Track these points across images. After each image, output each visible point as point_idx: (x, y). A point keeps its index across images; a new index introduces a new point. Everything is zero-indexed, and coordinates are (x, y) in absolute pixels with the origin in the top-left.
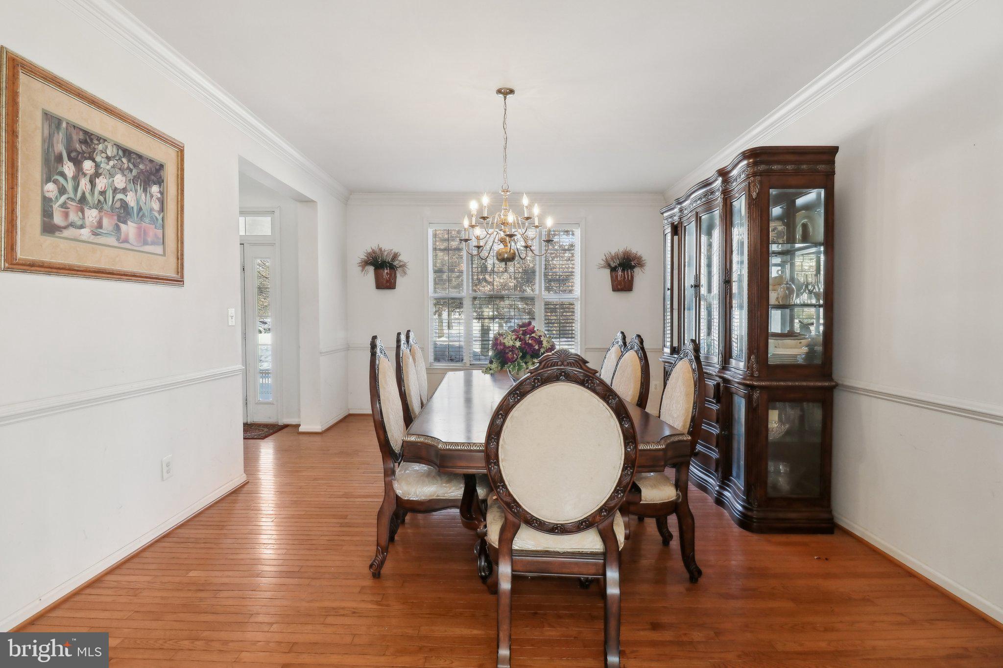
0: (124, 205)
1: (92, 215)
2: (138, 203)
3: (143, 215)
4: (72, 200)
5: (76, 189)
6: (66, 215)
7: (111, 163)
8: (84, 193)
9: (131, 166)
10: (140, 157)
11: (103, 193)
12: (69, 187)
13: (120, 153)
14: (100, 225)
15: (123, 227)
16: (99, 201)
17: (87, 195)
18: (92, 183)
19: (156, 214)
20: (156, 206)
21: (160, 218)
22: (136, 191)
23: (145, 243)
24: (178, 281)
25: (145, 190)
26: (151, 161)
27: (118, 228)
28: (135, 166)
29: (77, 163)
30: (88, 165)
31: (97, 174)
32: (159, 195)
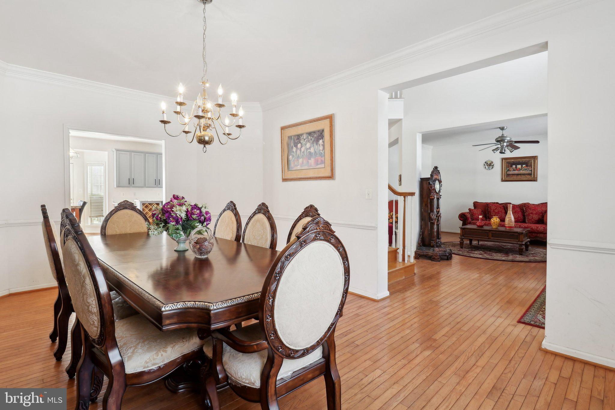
0: (310, 153)
1: (301, 160)
2: (314, 150)
3: (317, 154)
4: (296, 158)
5: (296, 154)
6: (294, 163)
7: (305, 141)
8: (298, 155)
9: (312, 138)
10: (314, 132)
11: (303, 152)
12: (295, 155)
13: (308, 135)
14: (303, 162)
15: (310, 161)
16: (302, 155)
17: (300, 155)
18: (300, 150)
19: (322, 152)
20: (321, 148)
21: (323, 152)
22: (314, 146)
23: (317, 164)
24: (331, 177)
25: (317, 144)
26: (319, 131)
27: (308, 162)
28: (313, 137)
29: (296, 146)
30: (299, 145)
31: (302, 147)
32: (322, 143)
